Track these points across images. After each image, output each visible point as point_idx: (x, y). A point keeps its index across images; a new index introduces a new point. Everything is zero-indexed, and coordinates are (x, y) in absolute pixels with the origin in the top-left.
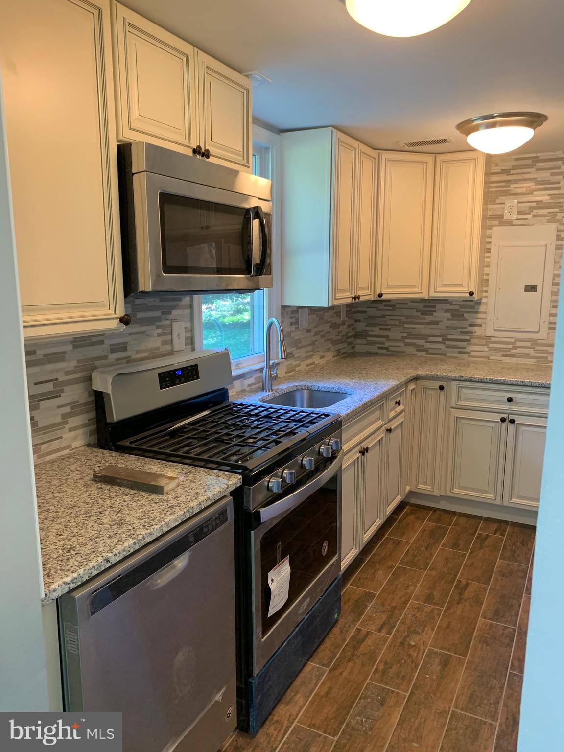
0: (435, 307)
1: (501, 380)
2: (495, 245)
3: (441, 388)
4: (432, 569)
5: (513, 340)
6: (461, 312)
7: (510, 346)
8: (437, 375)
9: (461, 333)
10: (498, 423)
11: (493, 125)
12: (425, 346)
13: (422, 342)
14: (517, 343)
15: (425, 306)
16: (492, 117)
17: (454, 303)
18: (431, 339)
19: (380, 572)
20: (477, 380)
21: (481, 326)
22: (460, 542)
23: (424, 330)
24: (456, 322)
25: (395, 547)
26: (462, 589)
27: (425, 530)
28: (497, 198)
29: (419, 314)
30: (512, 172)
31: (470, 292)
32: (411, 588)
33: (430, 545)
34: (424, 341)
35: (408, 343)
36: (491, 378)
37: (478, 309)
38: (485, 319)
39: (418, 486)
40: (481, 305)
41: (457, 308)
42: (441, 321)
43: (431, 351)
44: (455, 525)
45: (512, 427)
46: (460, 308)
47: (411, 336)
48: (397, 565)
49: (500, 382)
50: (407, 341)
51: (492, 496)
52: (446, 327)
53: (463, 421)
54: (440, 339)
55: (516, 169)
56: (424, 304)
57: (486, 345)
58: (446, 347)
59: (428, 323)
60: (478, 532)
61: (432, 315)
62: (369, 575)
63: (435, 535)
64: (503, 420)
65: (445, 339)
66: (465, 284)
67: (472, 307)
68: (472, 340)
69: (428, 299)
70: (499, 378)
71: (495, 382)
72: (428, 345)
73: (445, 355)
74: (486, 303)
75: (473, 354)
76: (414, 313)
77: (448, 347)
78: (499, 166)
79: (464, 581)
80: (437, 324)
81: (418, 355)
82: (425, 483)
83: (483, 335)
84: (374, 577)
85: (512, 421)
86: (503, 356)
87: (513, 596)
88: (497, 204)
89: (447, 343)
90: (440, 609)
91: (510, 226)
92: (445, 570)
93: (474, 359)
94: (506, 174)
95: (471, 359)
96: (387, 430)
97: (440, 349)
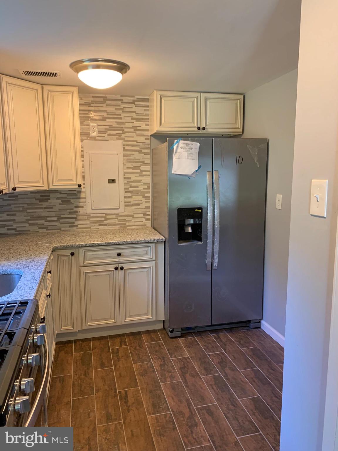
0: (49, 196)
1: (112, 242)
2: (87, 153)
3: (72, 254)
4: (98, 391)
5: (104, 215)
6: (68, 198)
7: (103, 219)
8: (68, 245)
9: (70, 213)
10: (113, 271)
11: (98, 67)
12: (45, 225)
13: (42, 222)
14: (107, 216)
15: (41, 196)
16: (97, 60)
17: (62, 193)
18: (49, 219)
19: (62, 412)
20: (97, 245)
21: (83, 207)
22: (104, 361)
23: (44, 213)
24: (65, 205)
25: (62, 383)
26: (125, 398)
27: (77, 360)
28: (84, 121)
29: (38, 201)
30: (92, 105)
31: (79, 184)
32: (92, 414)
33: (86, 372)
34: (44, 221)
35: (31, 223)
36: (106, 242)
37: (80, 196)
38: (86, 202)
39: (61, 328)
40: (82, 193)
41: (65, 196)
42: (55, 206)
43: (49, 228)
44: (94, 348)
45: (121, 272)
46: (68, 196)
47: (33, 218)
48: (72, 399)
49: (112, 244)
50: (30, 222)
51: (114, 320)
52: (59, 210)
53: (90, 275)
54: (55, 219)
55: (94, 103)
56: (40, 194)
57: (88, 219)
58: (60, 224)
59: (45, 208)
60: (110, 348)
61: (48, 202)
62: (55, 419)
63: (85, 361)
64: (116, 268)
65: (59, 218)
66: (74, 179)
67: (75, 195)
68: (78, 217)
69: (48, 191)
70: (111, 242)
71: (109, 244)
72: (47, 224)
73: (60, 229)
74: (85, 192)
75: (79, 226)
76: (33, 201)
77: (61, 223)
78: (83, 100)
79: (123, 391)
80: (52, 208)
81: (40, 231)
82: (67, 325)
83: (85, 213)
84: (60, 419)
85: (122, 268)
86: (100, 225)
87: (156, 388)
88: (84, 125)
89: (61, 220)
90: (120, 422)
91: (95, 140)
92: (106, 387)
93: (81, 230)
94: (88, 106)
95: (79, 230)
96: (47, 296)
97: (56, 225)
